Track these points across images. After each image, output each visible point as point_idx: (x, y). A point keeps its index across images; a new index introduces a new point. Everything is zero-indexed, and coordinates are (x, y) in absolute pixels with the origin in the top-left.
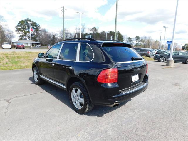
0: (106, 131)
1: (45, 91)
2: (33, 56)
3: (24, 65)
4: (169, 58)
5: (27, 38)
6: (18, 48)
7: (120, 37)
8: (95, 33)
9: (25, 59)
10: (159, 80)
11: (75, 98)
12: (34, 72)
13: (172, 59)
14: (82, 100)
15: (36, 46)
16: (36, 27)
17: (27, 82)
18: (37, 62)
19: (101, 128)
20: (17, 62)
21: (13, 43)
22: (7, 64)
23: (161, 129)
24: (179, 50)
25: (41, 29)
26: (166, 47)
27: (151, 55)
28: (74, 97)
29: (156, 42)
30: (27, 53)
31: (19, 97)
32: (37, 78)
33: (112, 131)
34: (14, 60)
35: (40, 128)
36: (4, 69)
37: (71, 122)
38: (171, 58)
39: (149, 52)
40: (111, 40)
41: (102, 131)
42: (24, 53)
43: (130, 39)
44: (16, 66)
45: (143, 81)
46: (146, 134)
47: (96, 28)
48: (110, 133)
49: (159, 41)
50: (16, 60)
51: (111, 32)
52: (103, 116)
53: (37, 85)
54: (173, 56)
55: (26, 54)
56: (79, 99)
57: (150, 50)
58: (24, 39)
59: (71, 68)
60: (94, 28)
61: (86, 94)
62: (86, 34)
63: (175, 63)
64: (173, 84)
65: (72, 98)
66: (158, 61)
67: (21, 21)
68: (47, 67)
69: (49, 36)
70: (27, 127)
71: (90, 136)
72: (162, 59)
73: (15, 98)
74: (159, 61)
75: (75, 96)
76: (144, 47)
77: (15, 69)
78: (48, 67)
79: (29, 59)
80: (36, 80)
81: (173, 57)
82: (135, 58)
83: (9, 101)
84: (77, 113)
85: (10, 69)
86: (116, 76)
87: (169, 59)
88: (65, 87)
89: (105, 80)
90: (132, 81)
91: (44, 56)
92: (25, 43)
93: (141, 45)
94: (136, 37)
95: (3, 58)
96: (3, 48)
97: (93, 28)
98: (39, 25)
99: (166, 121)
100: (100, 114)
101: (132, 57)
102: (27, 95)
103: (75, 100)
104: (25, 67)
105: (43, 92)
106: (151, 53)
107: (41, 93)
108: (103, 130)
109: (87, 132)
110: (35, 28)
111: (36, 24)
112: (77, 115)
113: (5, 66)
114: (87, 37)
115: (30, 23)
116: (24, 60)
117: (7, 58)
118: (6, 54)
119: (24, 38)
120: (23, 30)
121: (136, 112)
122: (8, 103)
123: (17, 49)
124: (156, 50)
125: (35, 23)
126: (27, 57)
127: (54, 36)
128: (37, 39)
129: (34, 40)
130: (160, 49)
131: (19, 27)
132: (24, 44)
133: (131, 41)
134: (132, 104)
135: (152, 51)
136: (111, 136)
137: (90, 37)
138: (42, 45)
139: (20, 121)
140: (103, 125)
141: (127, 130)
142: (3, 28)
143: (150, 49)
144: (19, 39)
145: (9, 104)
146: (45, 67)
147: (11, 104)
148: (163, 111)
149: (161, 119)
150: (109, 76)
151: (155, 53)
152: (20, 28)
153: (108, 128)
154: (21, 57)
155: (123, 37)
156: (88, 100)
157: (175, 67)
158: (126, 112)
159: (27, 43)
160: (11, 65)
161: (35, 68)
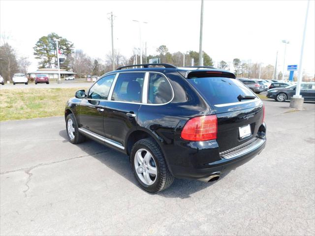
0: (198, 225)
1: (87, 154)
2: (63, 96)
3: (50, 110)
4: (295, 94)
5: (53, 66)
6: (38, 82)
7: (208, 60)
8: (164, 54)
9: (52, 100)
10: (279, 133)
11: (141, 166)
12: (69, 122)
13: (300, 97)
14: (154, 170)
15: (67, 78)
16: (66, 47)
17: (56, 140)
18: (74, 106)
19: (189, 219)
20: (39, 106)
21: (29, 74)
22: (22, 108)
23: (295, 220)
24: (309, 81)
25: (75, 51)
26: (285, 76)
27: (261, 90)
28: (139, 165)
29: (269, 67)
30: (53, 90)
31: (46, 164)
32: (74, 133)
33: (208, 223)
34: (33, 102)
35: (84, 218)
36: (18, 118)
37: (136, 208)
38: (298, 95)
39: (259, 85)
40: (193, 65)
41: (191, 224)
42: (49, 91)
43: (223, 64)
44: (37, 113)
45: (257, 137)
46: (268, 230)
47: (165, 46)
48: (204, 228)
49: (274, 67)
50: (37, 101)
51: (191, 53)
52: (190, 197)
53: (74, 144)
54: (301, 91)
55: (52, 92)
56: (148, 169)
57: (259, 82)
58: (48, 67)
59: (134, 115)
60: (163, 46)
61: (162, 160)
62: (150, 57)
63: (304, 103)
64: (305, 140)
65: (136, 167)
66: (274, 100)
67: (42, 38)
68: (88, 113)
69: (88, 62)
70: (63, 216)
71: (171, 232)
72: (281, 97)
73: (40, 167)
74: (277, 101)
75: (141, 163)
76: (249, 76)
77: (36, 117)
78: (90, 113)
79: (58, 101)
80: (72, 136)
81: (301, 94)
82: (244, 97)
83: (30, 172)
84: (145, 193)
85: (28, 118)
86: (213, 129)
87: (294, 96)
88: (123, 148)
89: (195, 136)
90: (241, 136)
91: (86, 96)
92: (49, 74)
93: (242, 73)
94: (234, 60)
95: (16, 99)
96: (15, 83)
97: (161, 47)
98: (71, 44)
99: (302, 207)
100: (185, 194)
101: (240, 96)
102: (58, 162)
103: (141, 170)
104: (52, 114)
105: (84, 156)
106: (261, 87)
107: (81, 157)
108: (192, 222)
109: (164, 226)
110: (66, 49)
111: (67, 43)
112: (146, 195)
113: (19, 113)
114: (151, 61)
115: (57, 41)
116: (50, 102)
117: (22, 100)
118: (20, 93)
119: (48, 65)
120: (45, 52)
121: (246, 189)
122: (28, 176)
123: (36, 84)
124: (270, 81)
125: (65, 41)
126: (54, 98)
127: (96, 62)
128: (68, 67)
129: (64, 69)
130: (275, 79)
131: (38, 48)
132: (47, 76)
133: (226, 66)
134: (237, 176)
135: (263, 83)
136: (207, 232)
137: (156, 62)
138: (77, 76)
139: (50, 205)
140: (191, 213)
141: (233, 222)
142: (13, 50)
143: (260, 80)
144: (39, 68)
145: (30, 176)
146: (85, 113)
147: (32, 177)
148: (293, 188)
149: (292, 202)
150: (202, 129)
151: (268, 87)
152: (40, 50)
153: (201, 219)
154: (45, 97)
155: (211, 60)
156: (164, 169)
157: (305, 111)
158: (228, 191)
159: (53, 74)
160: (29, 110)
161: (69, 115)
